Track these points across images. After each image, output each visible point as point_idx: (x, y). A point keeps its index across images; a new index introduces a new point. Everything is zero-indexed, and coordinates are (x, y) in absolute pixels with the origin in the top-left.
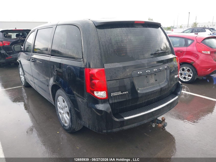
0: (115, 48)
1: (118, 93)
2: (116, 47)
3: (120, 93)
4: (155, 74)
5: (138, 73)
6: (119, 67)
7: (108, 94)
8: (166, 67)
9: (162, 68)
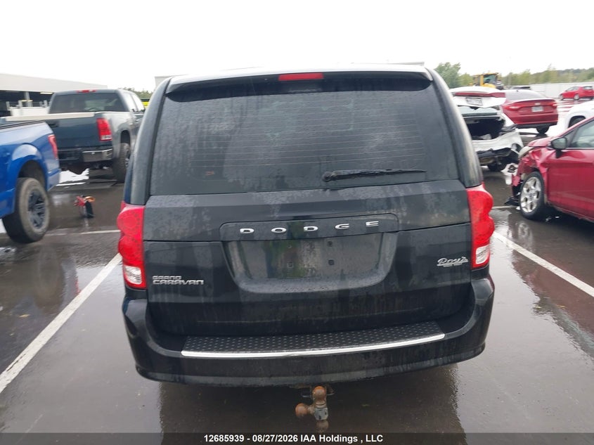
0: (188, 155)
1: (172, 279)
2: (195, 150)
3: (178, 280)
4: (329, 240)
5: (242, 230)
6: (182, 208)
7: (146, 276)
8: (375, 223)
9: (346, 226)
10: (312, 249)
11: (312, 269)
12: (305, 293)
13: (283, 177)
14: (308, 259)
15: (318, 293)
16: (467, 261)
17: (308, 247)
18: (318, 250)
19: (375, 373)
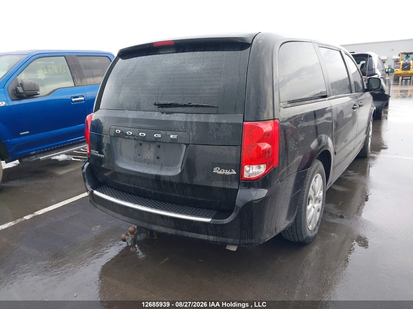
1: (96, 153)
5: (116, 131)
8: (175, 137)
9: (159, 136)
10: (149, 148)
11: (148, 160)
12: (140, 173)
13: (140, 103)
14: (147, 154)
15: (146, 174)
16: (235, 173)
17: (148, 146)
18: (152, 149)
19: (170, 231)
